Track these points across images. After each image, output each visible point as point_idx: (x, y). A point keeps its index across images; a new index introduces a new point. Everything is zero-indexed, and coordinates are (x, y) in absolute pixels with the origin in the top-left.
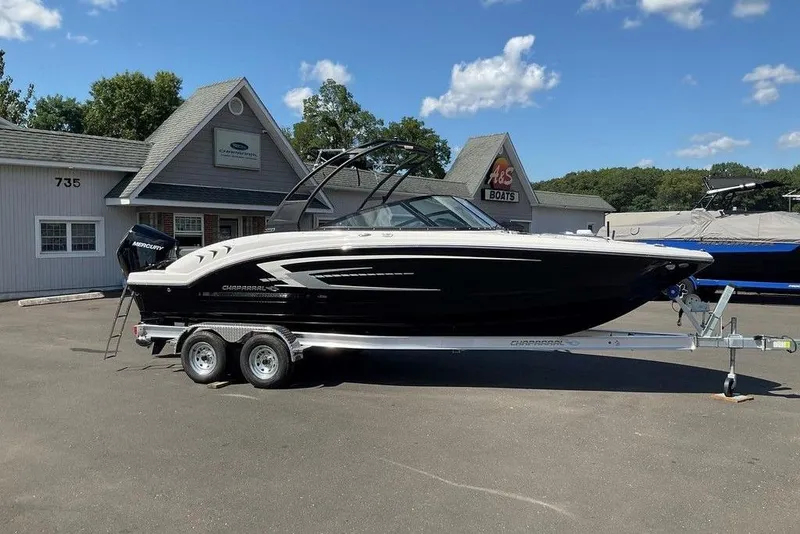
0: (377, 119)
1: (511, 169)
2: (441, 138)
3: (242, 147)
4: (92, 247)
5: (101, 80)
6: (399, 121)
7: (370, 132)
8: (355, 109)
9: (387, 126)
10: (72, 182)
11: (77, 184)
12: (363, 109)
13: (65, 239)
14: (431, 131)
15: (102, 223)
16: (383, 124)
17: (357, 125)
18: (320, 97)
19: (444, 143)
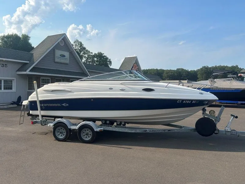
0: (91, 52)
1: (137, 67)
2: (109, 58)
3: (64, 56)
4: (11, 89)
5: (3, 35)
6: (97, 53)
7: (89, 56)
8: (85, 48)
9: (93, 54)
10: (4, 65)
11: (6, 66)
12: (87, 49)
13: (1, 85)
14: (106, 56)
15: (15, 80)
16: (92, 53)
17: (84, 53)
18: (74, 45)
19: (110, 59)
